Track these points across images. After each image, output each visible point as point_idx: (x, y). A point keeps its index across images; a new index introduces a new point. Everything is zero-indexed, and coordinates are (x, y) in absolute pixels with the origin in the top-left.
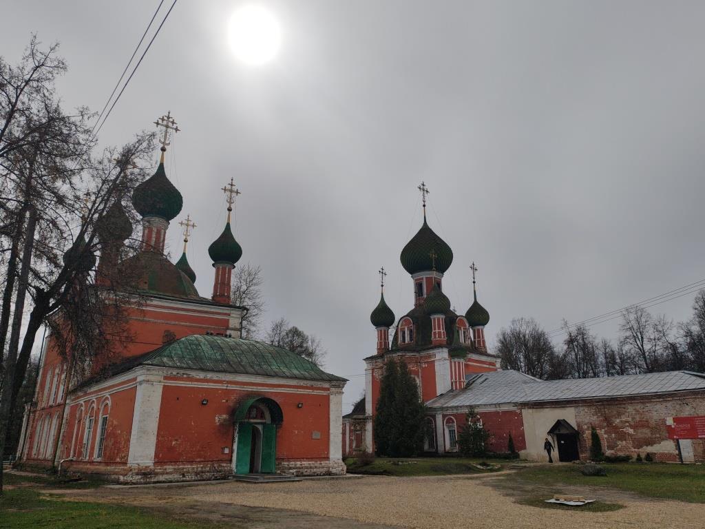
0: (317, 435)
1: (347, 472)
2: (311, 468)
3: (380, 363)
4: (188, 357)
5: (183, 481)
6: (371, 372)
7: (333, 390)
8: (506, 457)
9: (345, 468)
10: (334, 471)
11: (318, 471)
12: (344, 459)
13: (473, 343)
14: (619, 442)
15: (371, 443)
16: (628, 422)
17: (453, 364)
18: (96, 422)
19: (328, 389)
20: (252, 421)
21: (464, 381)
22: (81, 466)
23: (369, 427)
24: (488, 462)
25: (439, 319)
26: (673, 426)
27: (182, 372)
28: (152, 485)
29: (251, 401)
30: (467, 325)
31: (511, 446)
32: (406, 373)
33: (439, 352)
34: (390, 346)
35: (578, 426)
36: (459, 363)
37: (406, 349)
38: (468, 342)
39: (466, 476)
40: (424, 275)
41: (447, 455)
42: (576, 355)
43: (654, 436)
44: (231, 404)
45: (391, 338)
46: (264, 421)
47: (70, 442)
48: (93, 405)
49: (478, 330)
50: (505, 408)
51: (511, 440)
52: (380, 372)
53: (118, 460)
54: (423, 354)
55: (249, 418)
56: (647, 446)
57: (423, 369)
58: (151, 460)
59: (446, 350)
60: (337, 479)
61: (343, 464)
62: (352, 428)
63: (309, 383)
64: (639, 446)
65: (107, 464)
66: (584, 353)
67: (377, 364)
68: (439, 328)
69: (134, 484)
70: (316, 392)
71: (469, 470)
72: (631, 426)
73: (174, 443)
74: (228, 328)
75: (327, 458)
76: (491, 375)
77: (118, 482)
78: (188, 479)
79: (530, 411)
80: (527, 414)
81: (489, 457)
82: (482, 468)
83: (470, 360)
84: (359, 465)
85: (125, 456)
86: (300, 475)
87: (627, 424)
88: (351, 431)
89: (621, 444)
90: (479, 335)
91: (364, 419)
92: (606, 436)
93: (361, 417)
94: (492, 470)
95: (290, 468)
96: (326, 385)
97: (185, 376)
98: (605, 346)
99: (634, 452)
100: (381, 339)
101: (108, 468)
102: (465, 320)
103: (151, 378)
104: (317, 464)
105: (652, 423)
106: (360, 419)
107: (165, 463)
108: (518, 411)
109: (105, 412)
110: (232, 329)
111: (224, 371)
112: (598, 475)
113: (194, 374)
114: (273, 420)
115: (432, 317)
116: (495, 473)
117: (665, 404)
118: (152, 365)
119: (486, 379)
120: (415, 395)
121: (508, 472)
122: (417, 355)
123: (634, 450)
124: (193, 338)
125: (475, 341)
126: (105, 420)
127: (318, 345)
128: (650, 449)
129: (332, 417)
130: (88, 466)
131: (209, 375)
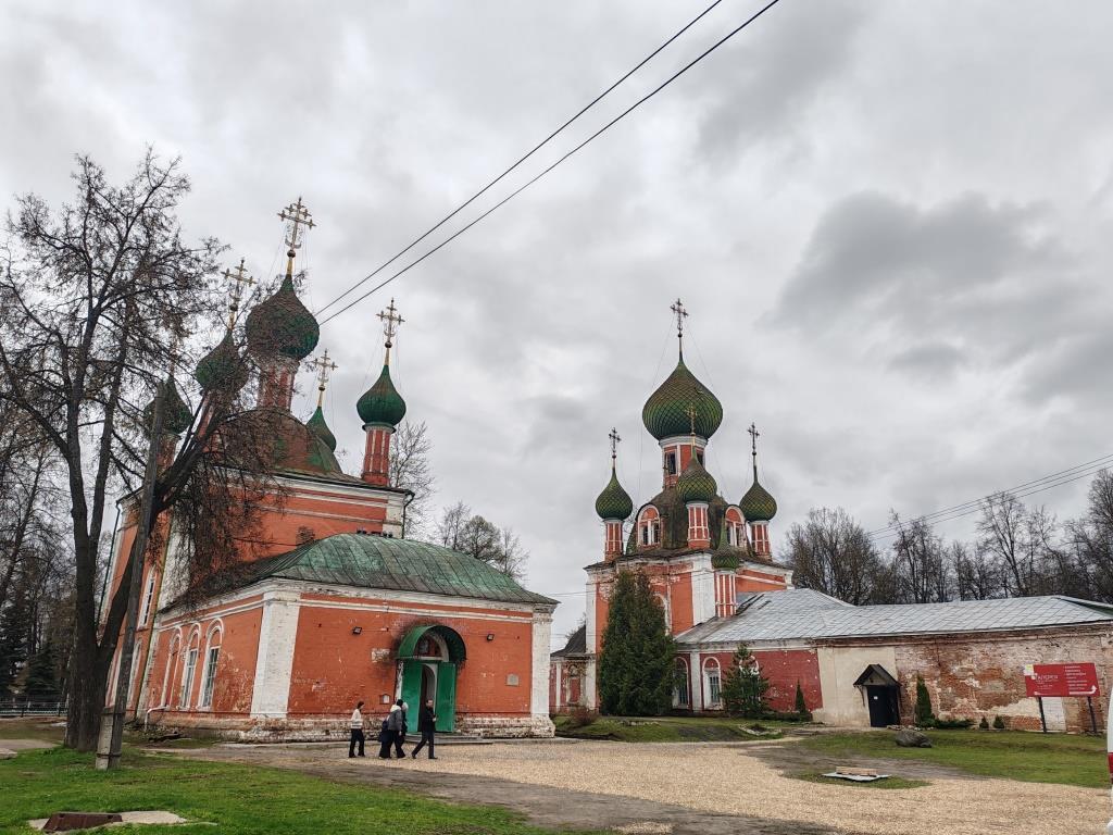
0: (513, 680)
1: (556, 735)
2: (505, 726)
3: (609, 574)
4: (333, 566)
5: (327, 741)
6: (594, 588)
7: (537, 616)
8: (793, 719)
9: (553, 729)
10: (537, 732)
11: (515, 731)
12: (552, 716)
13: (750, 547)
14: (958, 700)
15: (594, 694)
16: (971, 670)
17: (718, 579)
18: (201, 655)
19: (531, 615)
20: (424, 658)
21: (735, 605)
22: (178, 718)
23: (591, 669)
24: (765, 725)
25: (698, 510)
26: (1033, 678)
27: (325, 587)
28: (285, 745)
29: (422, 630)
30: (743, 519)
31: (801, 703)
32: (646, 590)
33: (698, 560)
34: (625, 549)
35: (900, 674)
36: (727, 576)
37: (648, 554)
38: (743, 545)
39: (728, 743)
40: (678, 442)
41: (706, 713)
42: (912, 566)
43: (1008, 692)
44: (393, 634)
45: (626, 537)
46: (439, 659)
47: (161, 683)
48: (197, 631)
49: (759, 527)
50: (793, 646)
51: (799, 694)
52: (609, 587)
53: (236, 709)
54: (673, 562)
55: (419, 654)
56: (998, 705)
57: (674, 585)
58: (282, 710)
59: (708, 557)
60: (541, 743)
61: (551, 722)
62: (566, 671)
63: (503, 606)
64: (988, 706)
65: (218, 715)
66: (924, 563)
67: (605, 575)
68: (699, 524)
69: (261, 743)
70: (514, 619)
71: (735, 735)
72: (976, 677)
73: (314, 687)
74: (384, 521)
75: (528, 714)
76: (776, 596)
77: (238, 741)
78: (333, 737)
79: (830, 650)
80: (825, 655)
81: (768, 718)
82: (753, 732)
83: (745, 572)
84: (574, 726)
85: (246, 704)
86: (490, 737)
87: (971, 673)
88: (563, 676)
89: (960, 702)
90: (759, 534)
91: (582, 658)
92: (939, 690)
93: (579, 655)
94: (767, 737)
95: (476, 727)
96: (528, 609)
97: (330, 593)
98: (959, 552)
99: (978, 714)
100: (612, 538)
101: (221, 720)
102: (739, 511)
103: (283, 595)
104: (514, 721)
105: (1007, 672)
106: (578, 658)
107: (303, 715)
108: (812, 651)
109: (214, 642)
110: (391, 523)
111: (385, 588)
112: (919, 746)
113: (341, 591)
114: (452, 658)
115: (689, 506)
116: (772, 741)
117: (1025, 645)
118: (285, 577)
119: (768, 602)
120: (660, 624)
121: (791, 739)
122: (665, 562)
123: (978, 711)
124: (339, 539)
125: (753, 544)
126: (214, 654)
127: (514, 545)
128: (1001, 711)
129: (536, 655)
130: (189, 718)
131: (364, 593)
